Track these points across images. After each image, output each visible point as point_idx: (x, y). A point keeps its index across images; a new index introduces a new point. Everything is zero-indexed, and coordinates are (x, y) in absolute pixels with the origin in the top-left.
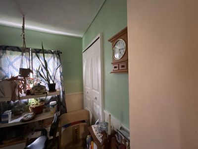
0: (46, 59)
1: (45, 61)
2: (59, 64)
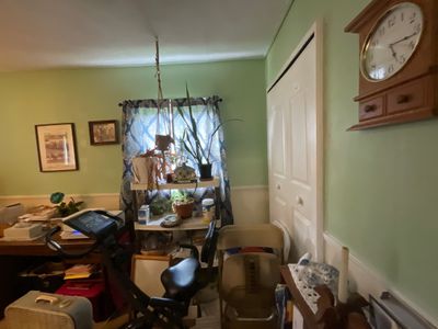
0: (194, 117)
1: (193, 121)
2: (217, 124)
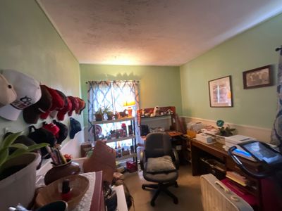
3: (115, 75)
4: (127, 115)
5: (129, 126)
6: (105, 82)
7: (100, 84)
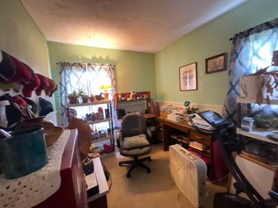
3: (90, 57)
4: (103, 99)
5: (106, 110)
6: (79, 64)
7: (73, 65)
